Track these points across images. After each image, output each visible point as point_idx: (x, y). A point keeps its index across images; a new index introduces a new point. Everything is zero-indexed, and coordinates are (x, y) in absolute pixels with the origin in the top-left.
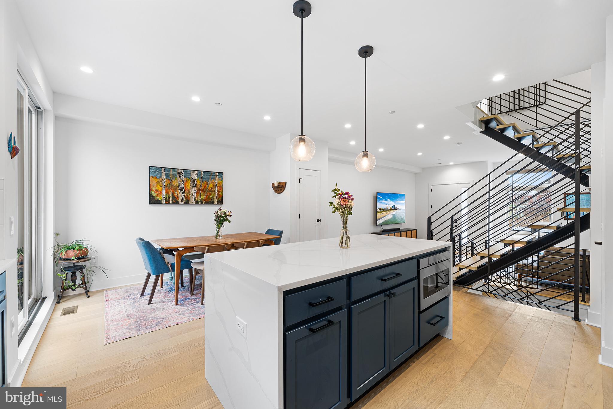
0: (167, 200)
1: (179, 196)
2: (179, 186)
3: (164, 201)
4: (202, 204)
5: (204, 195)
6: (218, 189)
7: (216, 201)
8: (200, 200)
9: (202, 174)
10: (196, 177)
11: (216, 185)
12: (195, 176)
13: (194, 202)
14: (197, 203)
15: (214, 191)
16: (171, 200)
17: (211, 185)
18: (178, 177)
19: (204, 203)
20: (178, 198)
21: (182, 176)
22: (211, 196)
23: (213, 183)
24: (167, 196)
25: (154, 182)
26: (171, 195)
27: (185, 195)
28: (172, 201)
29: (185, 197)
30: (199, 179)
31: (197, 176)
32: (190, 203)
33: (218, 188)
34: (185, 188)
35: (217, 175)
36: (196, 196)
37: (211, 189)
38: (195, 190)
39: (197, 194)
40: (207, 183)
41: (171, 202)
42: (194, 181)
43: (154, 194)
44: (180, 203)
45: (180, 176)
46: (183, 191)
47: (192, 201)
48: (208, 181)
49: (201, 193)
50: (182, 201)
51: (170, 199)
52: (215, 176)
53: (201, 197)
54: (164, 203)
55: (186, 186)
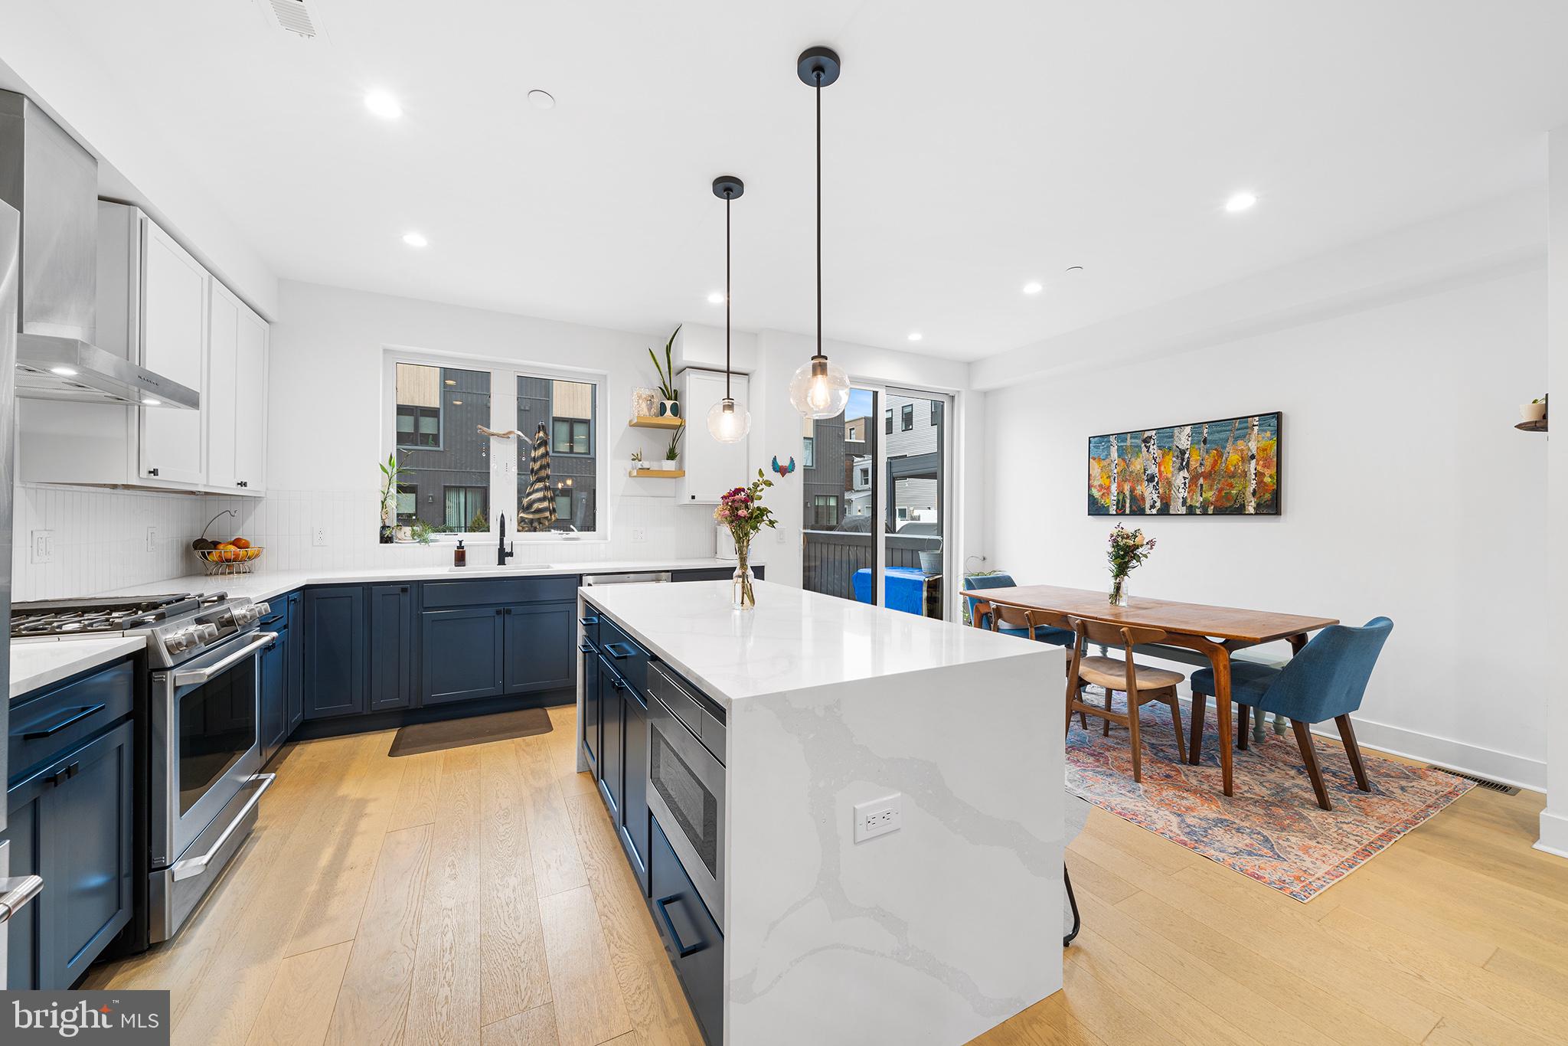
0: (1120, 506)
1: (1146, 494)
2: (1145, 470)
3: (1115, 507)
4: (1205, 513)
5: (1211, 489)
6: (1259, 468)
7: (1253, 504)
8: (1198, 505)
9: (1206, 431)
10: (1189, 443)
11: (1253, 457)
12: (1183, 440)
13: (1183, 510)
14: (1191, 512)
15: (1245, 474)
16: (1128, 505)
17: (1234, 458)
18: (1144, 449)
19: (1210, 512)
20: (1143, 499)
21: (1151, 446)
22: (1234, 492)
23: (1242, 450)
24: (1121, 498)
25: (1096, 470)
26: (1127, 493)
27: (1159, 493)
28: (1131, 507)
29: (1158, 497)
30: (1196, 446)
31: (1190, 439)
32: (1171, 512)
33: (1257, 464)
34: (1160, 474)
35: (1256, 423)
36: (1188, 492)
37: (1232, 469)
38: (1185, 478)
39: (1189, 487)
40: (1220, 455)
41: (1128, 512)
42: (1183, 452)
43: (1096, 493)
44: (1148, 512)
45: (1148, 448)
46: (1154, 483)
47: (1177, 507)
48: (1225, 448)
49: (1201, 485)
50: (1152, 507)
51: (1125, 502)
52: (1247, 428)
53: (1201, 496)
54: (1115, 513)
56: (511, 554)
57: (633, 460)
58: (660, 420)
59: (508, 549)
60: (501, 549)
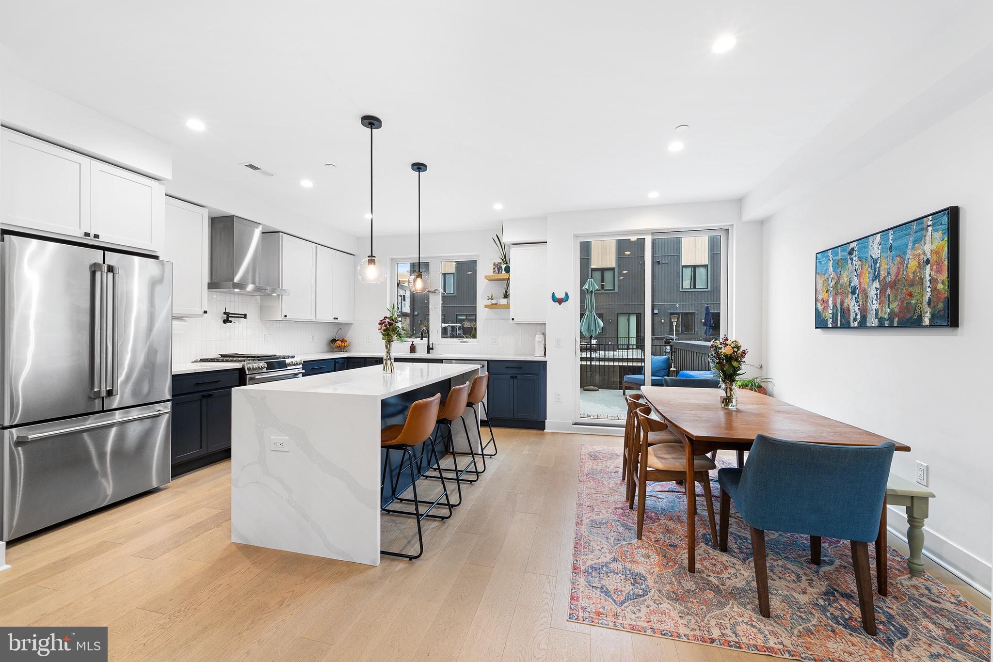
0: (834, 319)
1: (851, 307)
2: (850, 282)
3: (831, 320)
4: (891, 326)
5: (896, 299)
6: (933, 273)
7: (928, 315)
8: (886, 316)
9: (891, 237)
10: (879, 251)
11: (928, 262)
12: (875, 250)
13: (875, 323)
14: (881, 326)
15: (922, 279)
16: (839, 318)
17: (913, 264)
18: (850, 262)
19: (895, 324)
20: (849, 310)
21: (854, 258)
22: (913, 301)
23: (919, 255)
24: (835, 311)
25: (820, 282)
26: (839, 306)
27: (859, 306)
28: (841, 320)
29: (859, 309)
30: (885, 255)
31: (880, 247)
32: (868, 325)
33: (931, 270)
34: (860, 286)
35: (930, 223)
36: (879, 304)
37: (912, 277)
38: (877, 289)
39: (880, 297)
40: (902, 263)
41: (839, 325)
42: (875, 261)
43: (820, 308)
44: (852, 325)
45: (852, 259)
46: (856, 296)
47: (873, 321)
48: (905, 253)
49: (889, 295)
50: (855, 320)
51: (837, 316)
52: (922, 229)
53: (889, 307)
54: (831, 326)
55: (862, 280)
56: (432, 349)
57: (488, 299)
58: (500, 276)
59: (431, 347)
60: (428, 346)
